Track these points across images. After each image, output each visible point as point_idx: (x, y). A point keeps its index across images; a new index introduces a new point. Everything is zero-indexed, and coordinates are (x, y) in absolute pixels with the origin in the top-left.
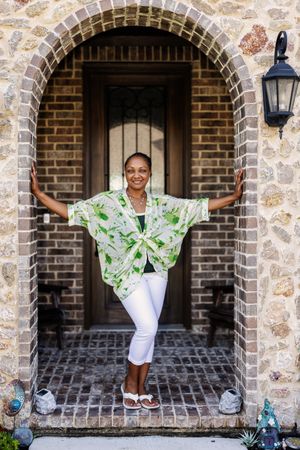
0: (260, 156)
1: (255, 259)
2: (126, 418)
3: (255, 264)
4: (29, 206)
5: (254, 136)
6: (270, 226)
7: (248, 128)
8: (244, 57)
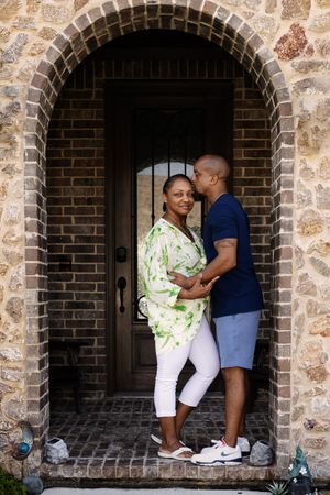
0: (297, 177)
1: (289, 294)
2: (145, 469)
3: (289, 299)
4: (36, 234)
5: (290, 154)
6: (307, 257)
7: (283, 145)
8: (280, 63)
